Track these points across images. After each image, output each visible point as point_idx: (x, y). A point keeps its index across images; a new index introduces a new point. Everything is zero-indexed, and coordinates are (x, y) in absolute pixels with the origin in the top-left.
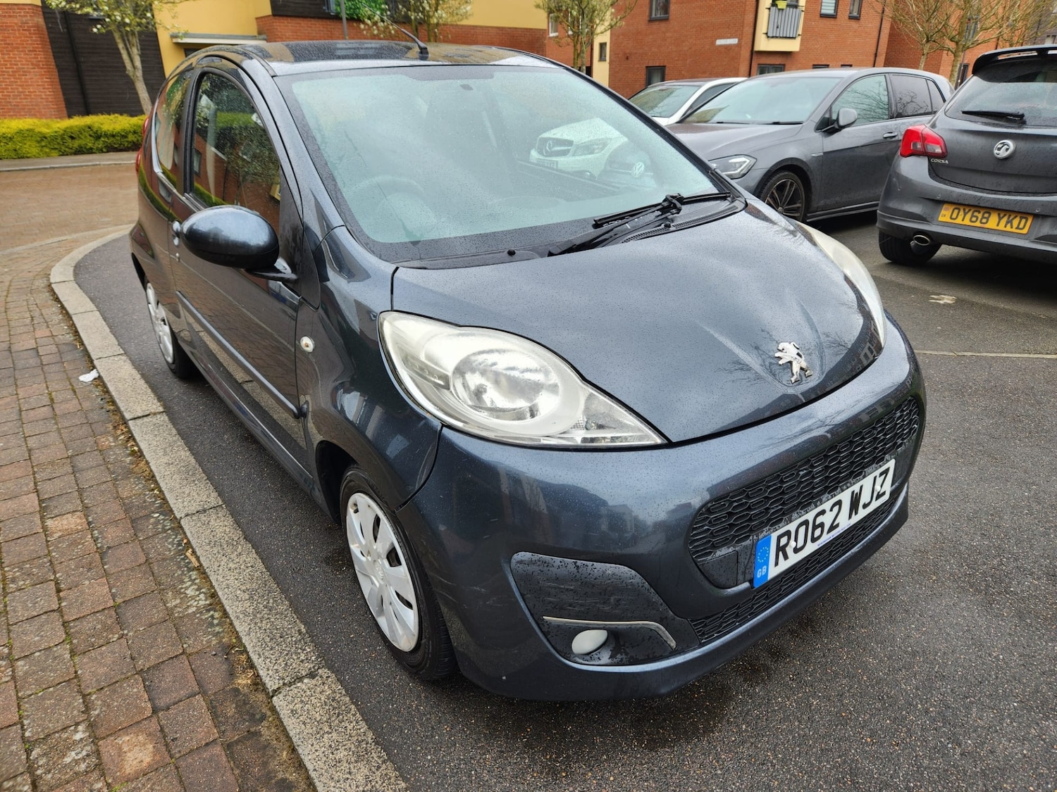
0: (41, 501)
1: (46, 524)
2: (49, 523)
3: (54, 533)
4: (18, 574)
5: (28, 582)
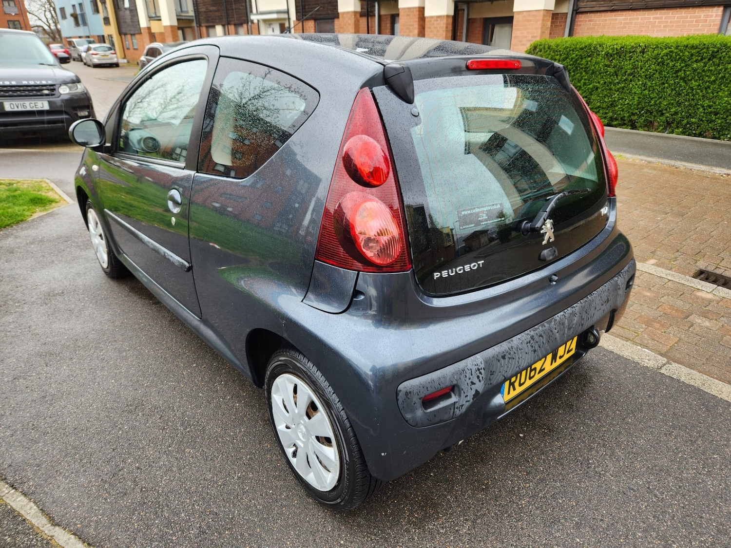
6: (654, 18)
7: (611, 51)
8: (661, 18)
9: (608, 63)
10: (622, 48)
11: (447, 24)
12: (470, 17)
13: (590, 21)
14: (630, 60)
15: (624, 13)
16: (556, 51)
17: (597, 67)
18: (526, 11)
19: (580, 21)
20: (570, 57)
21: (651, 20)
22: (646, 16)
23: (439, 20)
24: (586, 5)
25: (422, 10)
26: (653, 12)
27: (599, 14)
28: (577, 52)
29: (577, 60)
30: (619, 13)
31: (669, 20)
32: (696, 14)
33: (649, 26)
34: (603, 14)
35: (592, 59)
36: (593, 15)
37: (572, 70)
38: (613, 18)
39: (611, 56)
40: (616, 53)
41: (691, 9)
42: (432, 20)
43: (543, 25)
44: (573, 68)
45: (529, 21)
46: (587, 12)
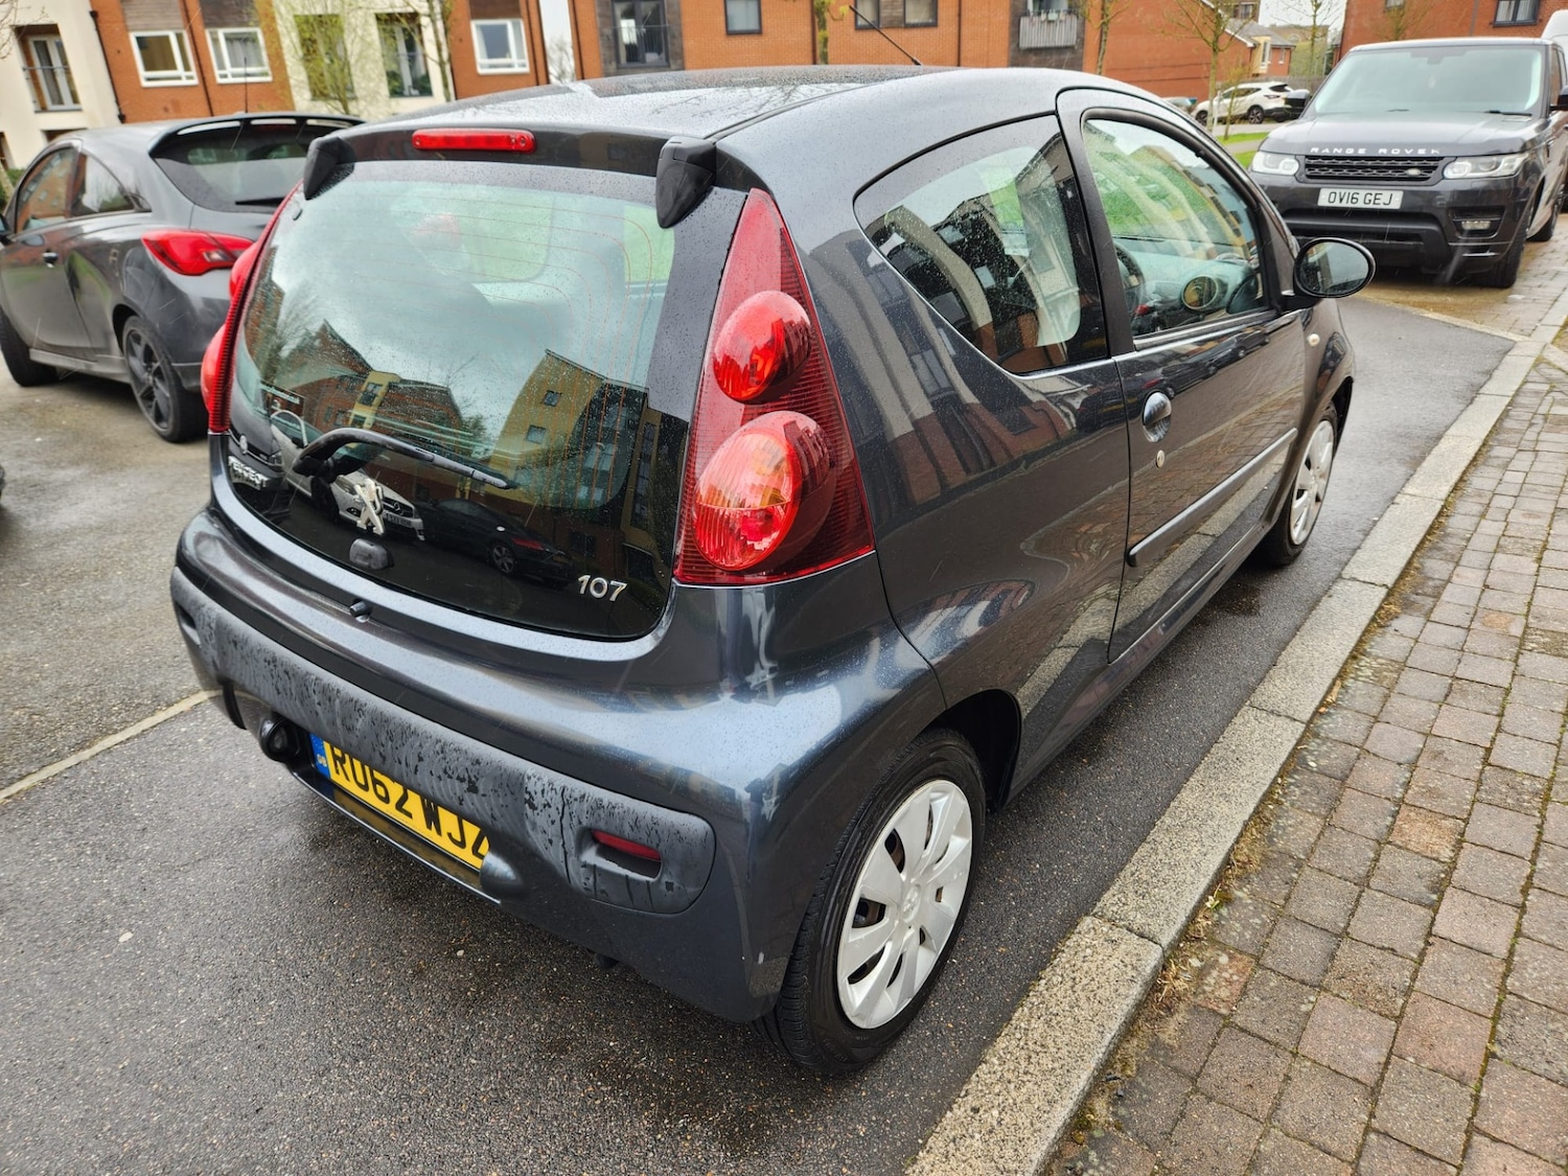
0: (1434, 907)
1: (1452, 855)
2: (1446, 854)
3: (1451, 830)
4: (1526, 797)
5: (1519, 779)
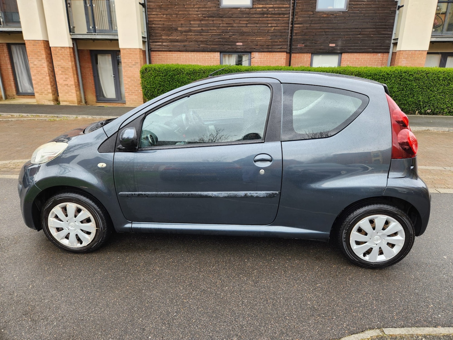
6: (191, 56)
7: (189, 72)
8: (194, 56)
9: (189, 78)
10: (194, 70)
11: (70, 52)
12: (79, 49)
13: (158, 55)
14: (199, 76)
15: (176, 53)
16: (160, 71)
17: (184, 80)
18: (128, 49)
19: (153, 55)
20: (168, 75)
21: (190, 57)
22: (187, 55)
23: (63, 50)
24: (155, 47)
25: (47, 43)
26: (190, 53)
27: (162, 52)
28: (172, 72)
29: (172, 76)
30: (173, 52)
31: (198, 57)
32: (209, 55)
33: (189, 60)
34: (165, 52)
35: (180, 76)
36: (160, 52)
37: (171, 81)
38: (171, 54)
39: (190, 74)
40: (192, 73)
41: (206, 53)
42: (57, 49)
43: (140, 57)
44: (171, 80)
45: (131, 54)
46: (156, 51)
